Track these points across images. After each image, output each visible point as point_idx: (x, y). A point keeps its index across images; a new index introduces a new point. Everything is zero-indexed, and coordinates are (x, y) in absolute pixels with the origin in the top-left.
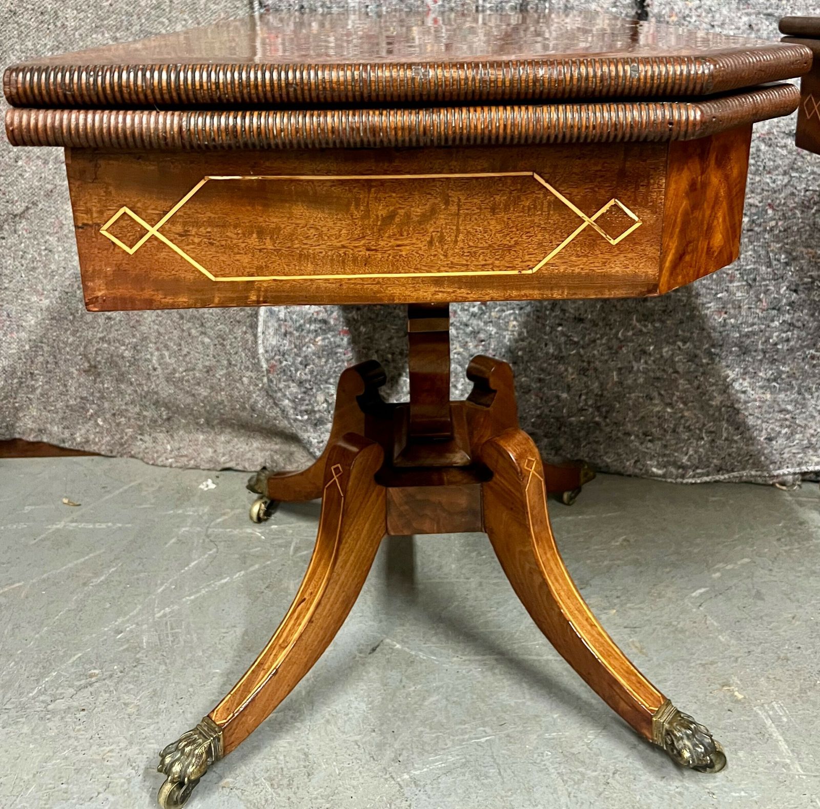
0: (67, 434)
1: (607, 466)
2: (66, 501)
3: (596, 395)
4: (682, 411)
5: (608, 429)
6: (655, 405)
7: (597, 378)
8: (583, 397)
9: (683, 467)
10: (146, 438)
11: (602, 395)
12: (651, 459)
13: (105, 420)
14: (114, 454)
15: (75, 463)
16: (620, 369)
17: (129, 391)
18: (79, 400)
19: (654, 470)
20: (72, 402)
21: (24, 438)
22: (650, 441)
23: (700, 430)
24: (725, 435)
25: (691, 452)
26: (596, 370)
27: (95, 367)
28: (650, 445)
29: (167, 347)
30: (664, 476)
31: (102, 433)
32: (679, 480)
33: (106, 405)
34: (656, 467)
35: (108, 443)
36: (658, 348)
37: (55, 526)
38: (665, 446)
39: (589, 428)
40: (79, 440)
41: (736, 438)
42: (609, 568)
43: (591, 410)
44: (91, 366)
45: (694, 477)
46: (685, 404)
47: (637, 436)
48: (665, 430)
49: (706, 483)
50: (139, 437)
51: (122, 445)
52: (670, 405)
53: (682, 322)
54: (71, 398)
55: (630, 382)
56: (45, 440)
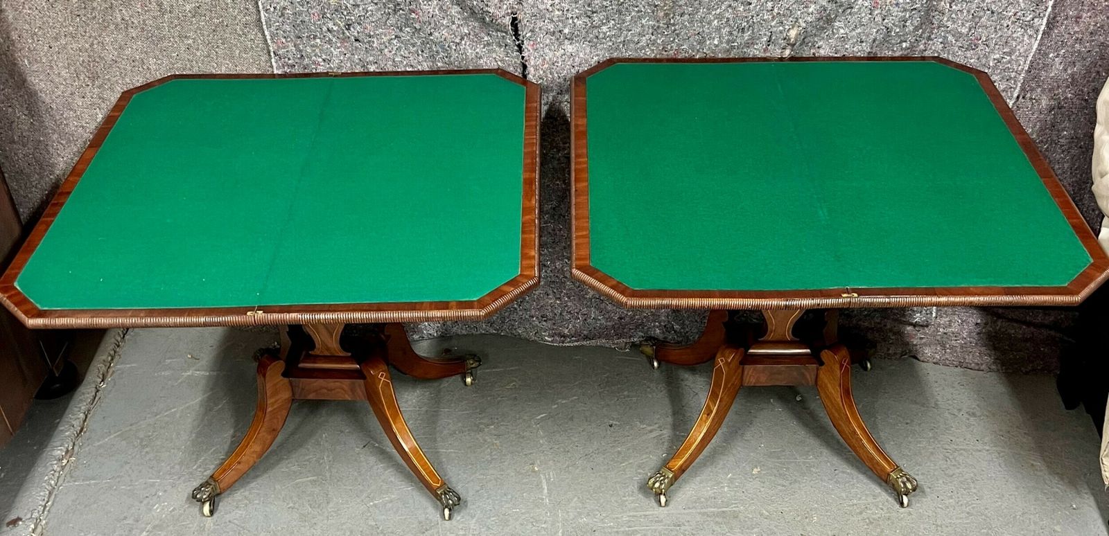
1: (519, 335)
2: (190, 356)
4: (567, 301)
6: (551, 299)
9: (564, 336)
12: (545, 332)
19: (546, 338)
22: (545, 321)
23: (578, 313)
24: (593, 316)
25: (570, 327)
28: (544, 323)
30: (552, 342)
32: (561, 344)
34: (547, 336)
36: (553, 262)
38: (554, 324)
41: (599, 318)
42: (498, 403)
45: (570, 342)
46: (569, 298)
47: (537, 318)
48: (555, 314)
52: (559, 299)
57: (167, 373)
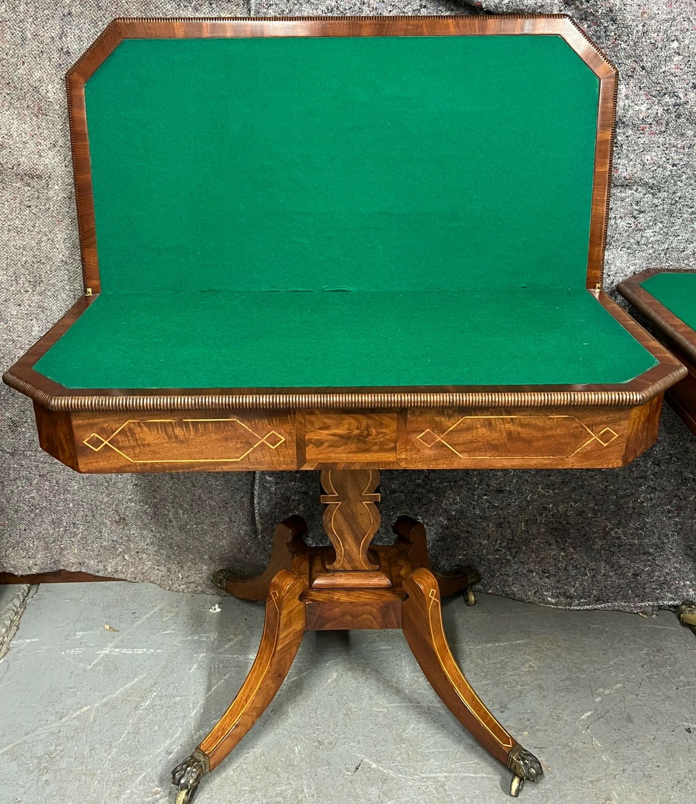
0: (101, 567)
1: (514, 593)
2: (107, 627)
3: (509, 539)
4: (572, 554)
5: (516, 567)
6: (553, 550)
7: (510, 527)
8: (499, 542)
9: (571, 597)
10: (162, 568)
11: (513, 540)
12: (547, 591)
13: (130, 556)
14: (137, 580)
15: (107, 588)
16: (527, 521)
17: (150, 536)
18: (111, 542)
19: (549, 599)
20: (105, 543)
21: (68, 569)
22: (547, 577)
23: (585, 568)
24: (603, 572)
25: (577, 585)
26: (509, 522)
27: (124, 519)
28: (547, 580)
29: (181, 507)
30: (556, 604)
31: (128, 565)
32: (567, 607)
33: (132, 546)
34: (551, 597)
35: (133, 573)
37: (103, 652)
38: (558, 581)
39: (502, 563)
40: (109, 570)
41: (611, 574)
42: (520, 693)
43: (504, 550)
44: (120, 519)
45: (579, 605)
46: (574, 548)
47: (537, 573)
48: (559, 569)
49: (587, 610)
50: (156, 568)
51: (143, 573)
52: (563, 549)
53: (575, 489)
54: (104, 540)
55: (534, 531)
56: (84, 571)
57: (78, 651)
